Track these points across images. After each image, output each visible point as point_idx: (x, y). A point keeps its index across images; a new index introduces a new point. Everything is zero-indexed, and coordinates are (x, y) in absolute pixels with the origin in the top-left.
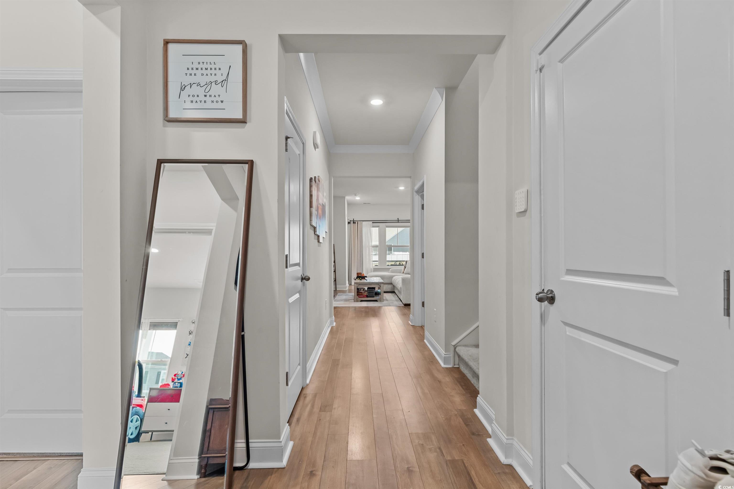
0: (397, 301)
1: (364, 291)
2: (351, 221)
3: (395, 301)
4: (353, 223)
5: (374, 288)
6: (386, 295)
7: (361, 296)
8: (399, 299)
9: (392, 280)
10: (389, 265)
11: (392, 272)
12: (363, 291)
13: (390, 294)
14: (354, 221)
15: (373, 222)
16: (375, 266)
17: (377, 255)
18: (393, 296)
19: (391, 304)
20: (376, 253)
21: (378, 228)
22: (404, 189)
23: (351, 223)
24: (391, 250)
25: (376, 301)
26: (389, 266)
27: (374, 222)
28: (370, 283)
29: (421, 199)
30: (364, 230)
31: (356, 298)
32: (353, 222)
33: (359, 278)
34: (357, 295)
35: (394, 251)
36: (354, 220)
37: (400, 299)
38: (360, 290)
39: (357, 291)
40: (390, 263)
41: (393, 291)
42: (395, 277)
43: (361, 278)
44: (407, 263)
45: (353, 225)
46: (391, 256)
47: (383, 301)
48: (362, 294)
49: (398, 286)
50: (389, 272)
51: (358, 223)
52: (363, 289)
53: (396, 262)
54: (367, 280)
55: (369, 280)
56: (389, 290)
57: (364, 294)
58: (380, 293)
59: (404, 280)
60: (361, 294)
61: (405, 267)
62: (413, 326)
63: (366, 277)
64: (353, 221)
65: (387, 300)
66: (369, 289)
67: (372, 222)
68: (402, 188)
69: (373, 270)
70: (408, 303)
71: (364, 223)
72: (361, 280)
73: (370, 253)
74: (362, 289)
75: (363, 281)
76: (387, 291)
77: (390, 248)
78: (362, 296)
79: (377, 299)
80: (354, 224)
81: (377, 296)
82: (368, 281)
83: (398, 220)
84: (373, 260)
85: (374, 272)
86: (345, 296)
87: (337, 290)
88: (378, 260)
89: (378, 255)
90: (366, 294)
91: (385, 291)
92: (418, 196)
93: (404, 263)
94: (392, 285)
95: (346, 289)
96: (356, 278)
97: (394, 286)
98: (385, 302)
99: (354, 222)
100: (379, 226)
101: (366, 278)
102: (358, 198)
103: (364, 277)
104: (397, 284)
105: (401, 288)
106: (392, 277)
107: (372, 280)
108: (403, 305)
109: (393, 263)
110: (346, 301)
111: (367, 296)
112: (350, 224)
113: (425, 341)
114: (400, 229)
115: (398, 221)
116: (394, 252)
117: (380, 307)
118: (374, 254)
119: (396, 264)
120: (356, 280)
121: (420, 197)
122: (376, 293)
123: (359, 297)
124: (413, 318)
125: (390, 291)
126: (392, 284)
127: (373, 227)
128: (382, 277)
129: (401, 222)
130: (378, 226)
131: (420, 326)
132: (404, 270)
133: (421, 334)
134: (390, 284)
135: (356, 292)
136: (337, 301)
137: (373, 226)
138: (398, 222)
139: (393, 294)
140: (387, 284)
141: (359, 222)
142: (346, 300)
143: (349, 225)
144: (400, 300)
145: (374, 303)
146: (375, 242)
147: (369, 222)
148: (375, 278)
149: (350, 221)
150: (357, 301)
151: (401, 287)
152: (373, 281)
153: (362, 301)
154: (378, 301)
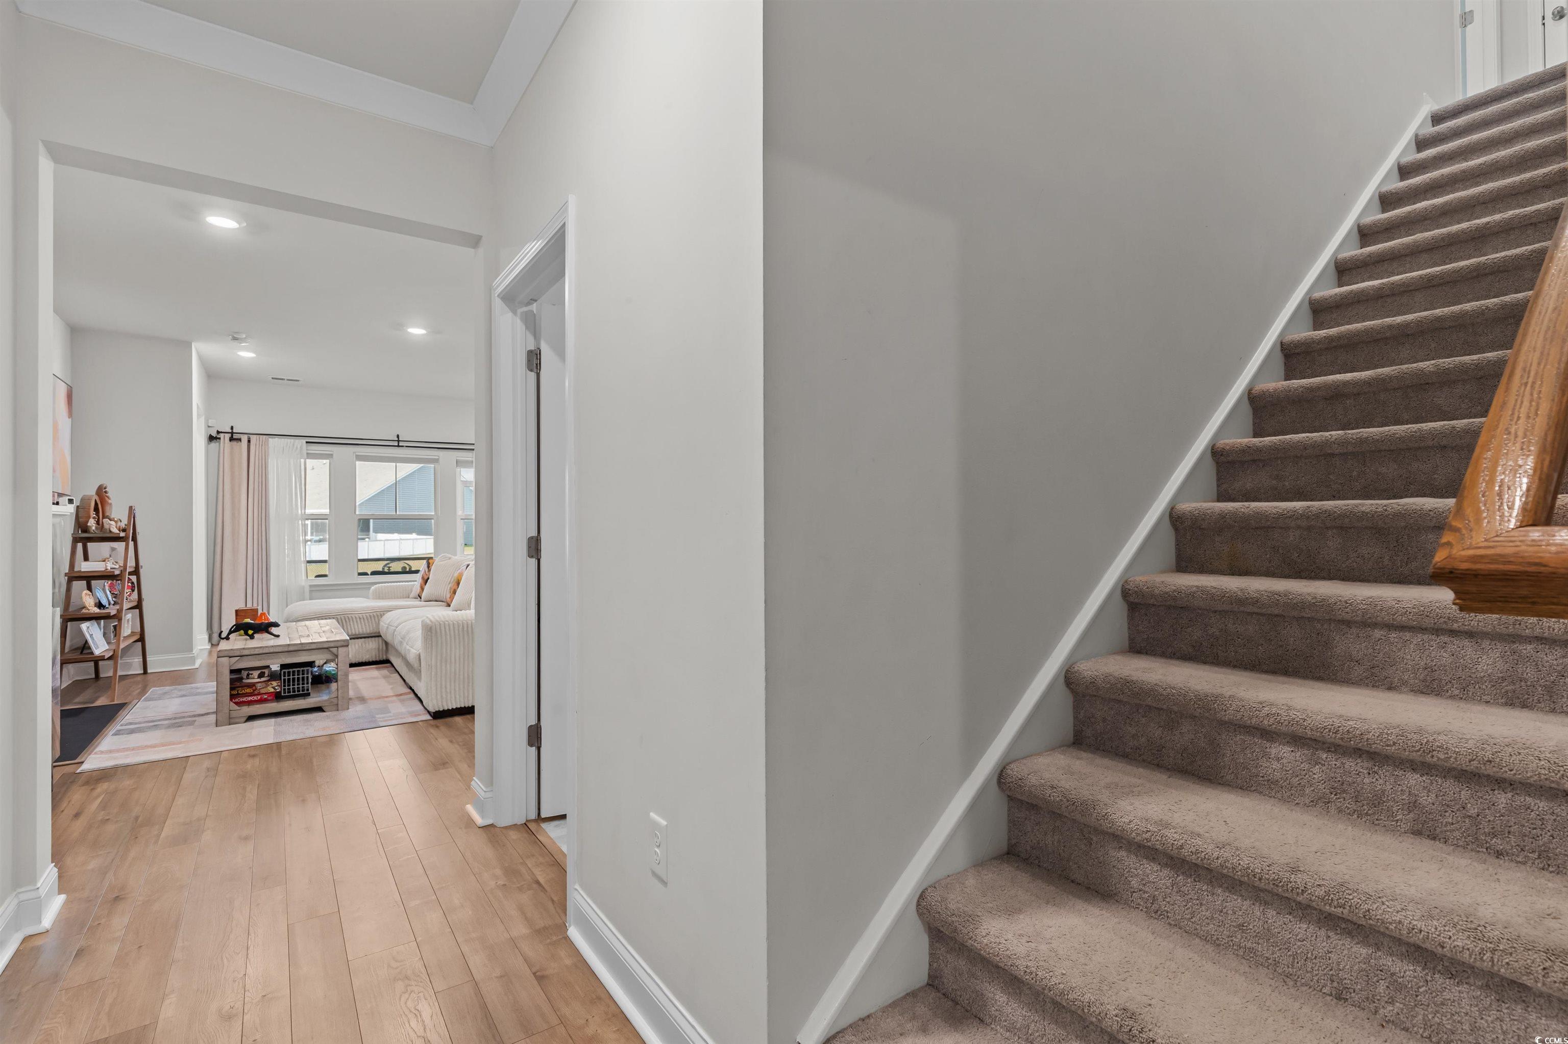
0: (402, 701)
1: (263, 679)
2: (222, 432)
3: (395, 698)
4: (231, 439)
5: (311, 664)
6: (356, 675)
7: (250, 698)
8: (410, 691)
9: (381, 623)
10: (366, 574)
11: (379, 596)
12: (258, 680)
13: (373, 672)
14: (232, 433)
15: (307, 442)
16: (317, 576)
17: (326, 541)
18: (385, 677)
19: (377, 716)
20: (322, 537)
21: (328, 461)
22: (423, 335)
23: (220, 438)
24: (368, 530)
25: (319, 709)
26: (368, 575)
27: (312, 441)
28: (291, 648)
29: (524, 327)
30: (274, 466)
31: (227, 711)
32: (228, 436)
33: (242, 632)
34: (232, 697)
35: (376, 531)
36: (234, 431)
37: (411, 688)
38: (248, 675)
39: (232, 681)
40: (369, 567)
41: (385, 658)
42: (389, 613)
43: (250, 632)
44: (433, 568)
45: (232, 448)
46: (367, 543)
47: (348, 709)
48: (256, 692)
49: (408, 647)
50: (368, 597)
51: (249, 441)
52: (259, 672)
53: (388, 564)
54: (278, 636)
55: (286, 636)
56: (368, 657)
57: (263, 691)
58: (334, 674)
59: (431, 631)
60: (248, 690)
61: (426, 581)
62: (488, 828)
63: (276, 625)
64: (230, 435)
65: (362, 700)
66: (287, 671)
67: (304, 441)
68: (417, 331)
69: (307, 594)
70: (446, 708)
71: (272, 441)
72: (252, 637)
73: (299, 536)
74: (256, 674)
75: (262, 641)
76: (360, 661)
77: (364, 526)
78: (255, 698)
79: (320, 702)
80: (234, 443)
81: (323, 686)
82: (283, 641)
83: (398, 441)
84: (308, 559)
85: (311, 599)
86: (177, 701)
87: (149, 671)
88: (326, 558)
89: (328, 543)
90: (272, 690)
91: (353, 662)
92: (510, 314)
93: (421, 565)
94: (380, 638)
95: (194, 664)
96: (231, 632)
97: (387, 643)
98: (356, 710)
99: (234, 437)
100: (332, 455)
101: (274, 630)
102: (246, 354)
103: (266, 628)
104: (401, 643)
105: (420, 660)
106: (380, 613)
107: (301, 636)
108: (429, 717)
109: (379, 566)
110: (180, 725)
111: (278, 697)
112: (218, 444)
113: (574, 933)
114: (406, 469)
115: (398, 443)
116: (376, 533)
117: (332, 740)
118: (317, 538)
119: (389, 567)
120: (227, 638)
121: (521, 320)
122: (320, 676)
123: (236, 703)
124: (489, 795)
125: (371, 660)
126: (381, 636)
127: (310, 456)
128: (342, 619)
129: (406, 446)
130: (329, 456)
131: (519, 823)
132: (422, 589)
133: (538, 882)
134: (372, 637)
135: (228, 686)
136: (132, 732)
137: (307, 453)
138: (398, 446)
139: (385, 671)
140: (361, 638)
141: (254, 439)
142: (178, 722)
143: (214, 445)
144: (412, 695)
145: (307, 721)
146: (318, 503)
147: (292, 440)
148: (316, 622)
149: (218, 432)
150: (232, 721)
151: (419, 656)
152: (304, 641)
153: (251, 718)
154: (324, 708)
